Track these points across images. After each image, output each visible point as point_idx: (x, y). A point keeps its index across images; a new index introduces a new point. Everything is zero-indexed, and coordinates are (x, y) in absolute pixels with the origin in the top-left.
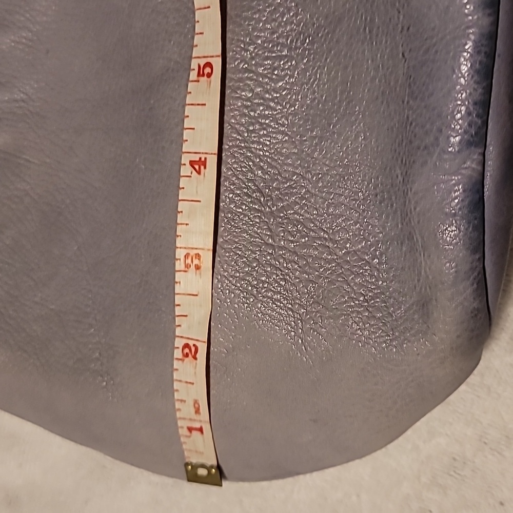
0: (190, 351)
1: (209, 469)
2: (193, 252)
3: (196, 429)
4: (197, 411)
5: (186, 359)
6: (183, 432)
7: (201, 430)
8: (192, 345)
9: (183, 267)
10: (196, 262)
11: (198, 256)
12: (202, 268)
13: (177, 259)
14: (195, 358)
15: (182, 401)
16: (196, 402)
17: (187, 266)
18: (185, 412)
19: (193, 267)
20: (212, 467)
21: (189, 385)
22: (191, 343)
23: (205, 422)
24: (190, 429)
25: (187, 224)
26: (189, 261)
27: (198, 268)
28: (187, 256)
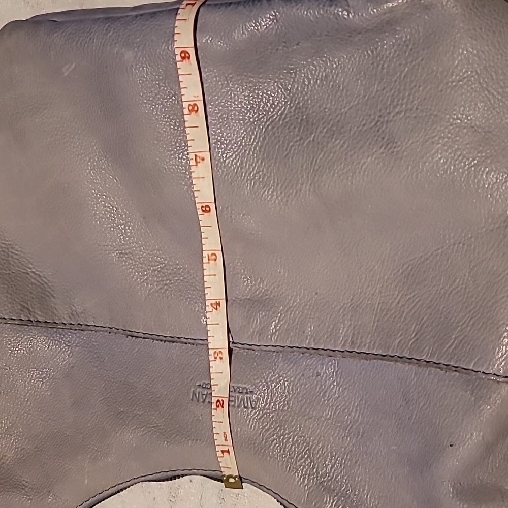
0: (220, 404)
1: (234, 478)
2: (218, 351)
3: (226, 451)
4: (226, 440)
5: (218, 409)
6: (219, 454)
7: (228, 451)
8: (220, 400)
9: (213, 359)
10: (220, 355)
11: (221, 352)
12: (223, 358)
13: (210, 355)
14: (223, 407)
15: (217, 434)
16: (225, 433)
17: (216, 358)
18: (219, 440)
19: (218, 358)
20: (236, 476)
21: (221, 423)
22: (220, 399)
23: (230, 446)
24: (223, 452)
25: (213, 337)
26: (216, 355)
27: (221, 358)
28: (215, 353)
